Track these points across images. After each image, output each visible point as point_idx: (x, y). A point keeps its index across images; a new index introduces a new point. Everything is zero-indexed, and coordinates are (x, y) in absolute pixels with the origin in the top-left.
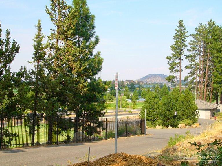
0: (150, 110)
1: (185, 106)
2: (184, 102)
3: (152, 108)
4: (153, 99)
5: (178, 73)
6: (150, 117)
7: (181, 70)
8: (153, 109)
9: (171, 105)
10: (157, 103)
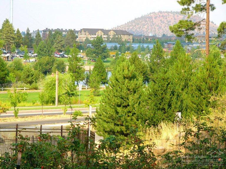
0: (119, 109)
1: (204, 99)
2: (203, 88)
3: (124, 104)
4: (127, 81)
5: (203, 15)
6: (118, 125)
7: (211, 5)
8: (126, 107)
9: (168, 96)
10: (135, 92)
